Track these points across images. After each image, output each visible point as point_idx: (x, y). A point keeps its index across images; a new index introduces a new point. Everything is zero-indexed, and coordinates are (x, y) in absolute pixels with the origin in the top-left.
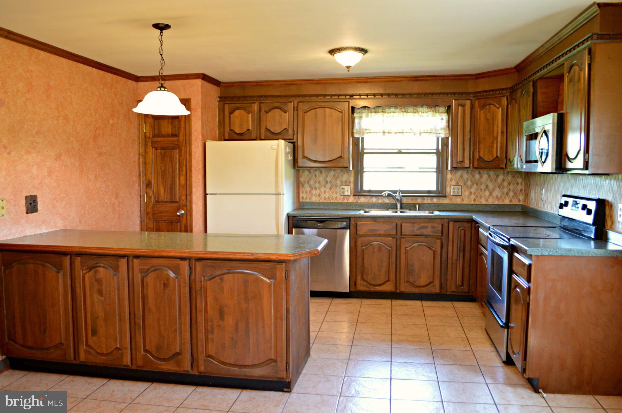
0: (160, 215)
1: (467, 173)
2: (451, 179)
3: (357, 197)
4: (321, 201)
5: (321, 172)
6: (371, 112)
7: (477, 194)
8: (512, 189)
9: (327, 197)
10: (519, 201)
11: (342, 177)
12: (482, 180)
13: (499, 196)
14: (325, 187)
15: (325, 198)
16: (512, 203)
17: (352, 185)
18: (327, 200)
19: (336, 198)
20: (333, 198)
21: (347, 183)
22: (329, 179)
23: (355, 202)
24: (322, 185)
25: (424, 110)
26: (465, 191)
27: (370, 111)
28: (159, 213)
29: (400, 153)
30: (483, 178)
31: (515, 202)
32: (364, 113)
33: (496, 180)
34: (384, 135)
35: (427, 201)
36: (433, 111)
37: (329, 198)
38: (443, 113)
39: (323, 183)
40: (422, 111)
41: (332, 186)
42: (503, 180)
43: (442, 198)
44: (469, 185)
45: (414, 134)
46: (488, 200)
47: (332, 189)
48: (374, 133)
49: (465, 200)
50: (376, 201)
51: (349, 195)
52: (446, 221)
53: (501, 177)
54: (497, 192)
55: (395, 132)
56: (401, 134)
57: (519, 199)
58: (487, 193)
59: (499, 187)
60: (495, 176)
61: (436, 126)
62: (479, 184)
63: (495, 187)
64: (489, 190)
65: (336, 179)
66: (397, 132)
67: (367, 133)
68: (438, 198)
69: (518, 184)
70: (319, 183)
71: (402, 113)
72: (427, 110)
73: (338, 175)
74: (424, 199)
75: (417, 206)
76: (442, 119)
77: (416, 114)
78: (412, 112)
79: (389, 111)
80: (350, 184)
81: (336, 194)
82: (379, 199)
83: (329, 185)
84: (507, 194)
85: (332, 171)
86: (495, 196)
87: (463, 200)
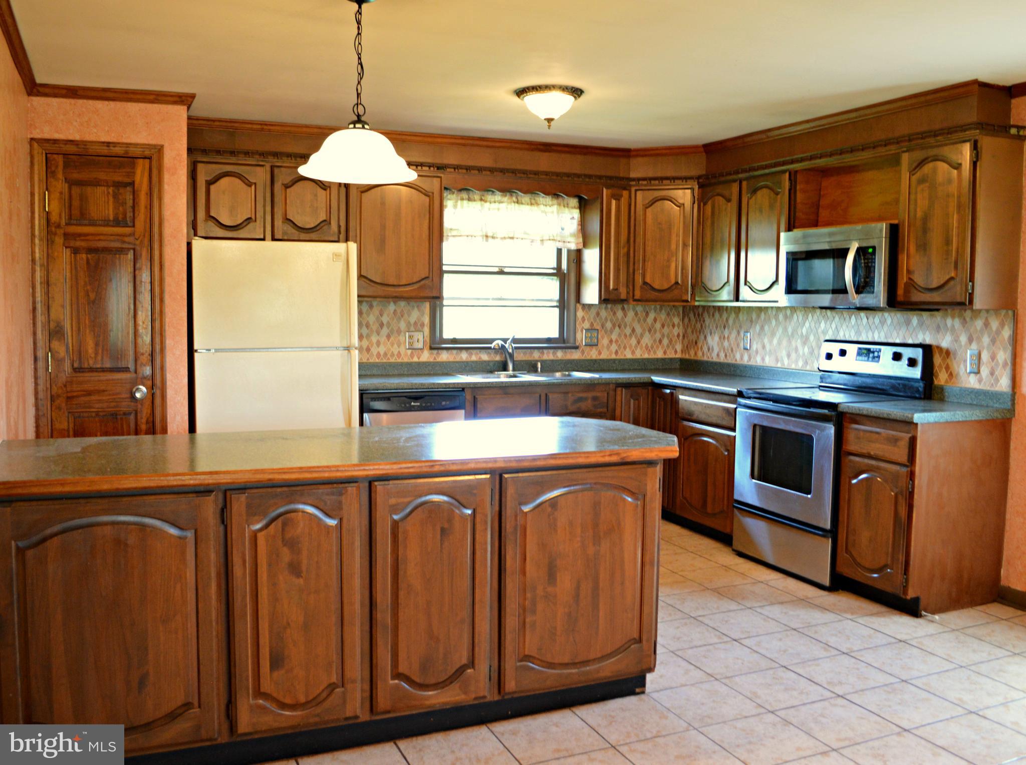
0: (87, 399)
1: (606, 308)
2: (583, 319)
3: (435, 352)
4: (371, 361)
5: (371, 307)
6: (462, 199)
7: (620, 342)
8: (666, 334)
9: (382, 353)
10: (676, 352)
11: (409, 315)
12: (626, 320)
13: (649, 345)
14: (378, 335)
15: (378, 355)
16: (666, 357)
17: (427, 330)
18: (382, 359)
19: (399, 354)
20: (393, 355)
21: (418, 326)
22: (385, 319)
23: (432, 360)
24: (372, 331)
25: (546, 202)
26: (603, 338)
27: (459, 198)
28: (84, 395)
29: (501, 273)
30: (627, 317)
31: (671, 355)
32: (449, 199)
33: (645, 320)
34: (487, 241)
35: (548, 356)
36: (559, 204)
37: (385, 354)
38: (575, 208)
39: (375, 327)
40: (544, 203)
41: (392, 331)
42: (655, 320)
43: (569, 350)
44: (609, 329)
45: (532, 242)
46: (635, 353)
47: (392, 338)
48: (467, 236)
49: (603, 353)
50: (467, 358)
51: (421, 349)
52: (612, 386)
53: (652, 315)
54: (647, 340)
55: (503, 236)
56: (511, 240)
57: (676, 350)
58: (633, 341)
59: (650, 331)
60: (644, 314)
61: (563, 229)
62: (623, 326)
63: (644, 330)
64: (636, 337)
65: (399, 320)
66: (507, 236)
67: (454, 236)
68: (564, 350)
69: (674, 326)
70: (368, 326)
71: (513, 204)
72: (550, 203)
73: (402, 310)
74: (543, 353)
75: (539, 365)
76: (573, 218)
77: (535, 208)
78: (528, 204)
79: (493, 200)
80: (422, 328)
81: (399, 346)
82: (472, 354)
83: (385, 331)
84: (660, 341)
85: (392, 304)
86: (644, 345)
87: (600, 353)
